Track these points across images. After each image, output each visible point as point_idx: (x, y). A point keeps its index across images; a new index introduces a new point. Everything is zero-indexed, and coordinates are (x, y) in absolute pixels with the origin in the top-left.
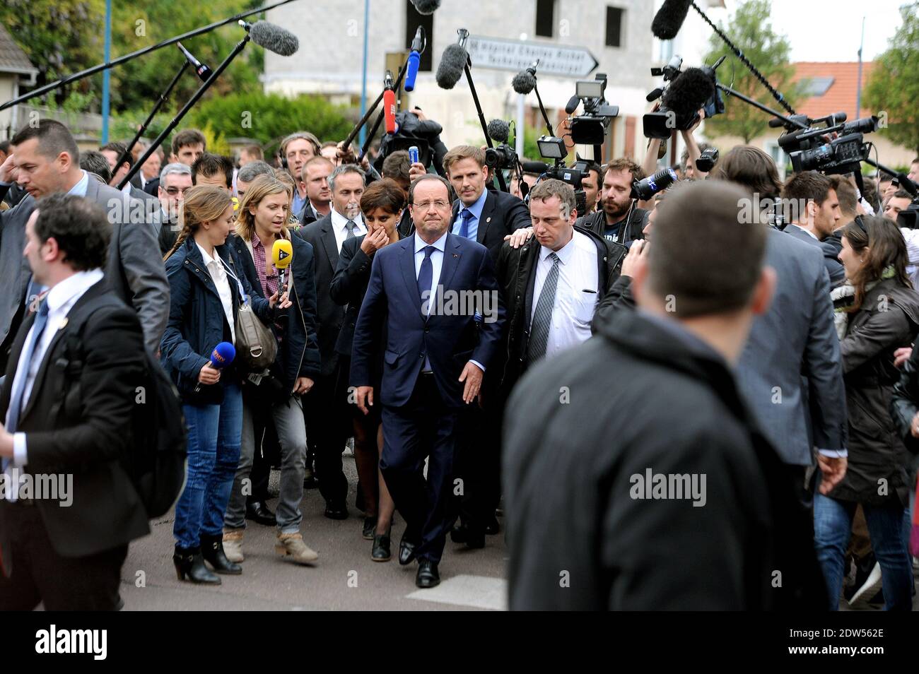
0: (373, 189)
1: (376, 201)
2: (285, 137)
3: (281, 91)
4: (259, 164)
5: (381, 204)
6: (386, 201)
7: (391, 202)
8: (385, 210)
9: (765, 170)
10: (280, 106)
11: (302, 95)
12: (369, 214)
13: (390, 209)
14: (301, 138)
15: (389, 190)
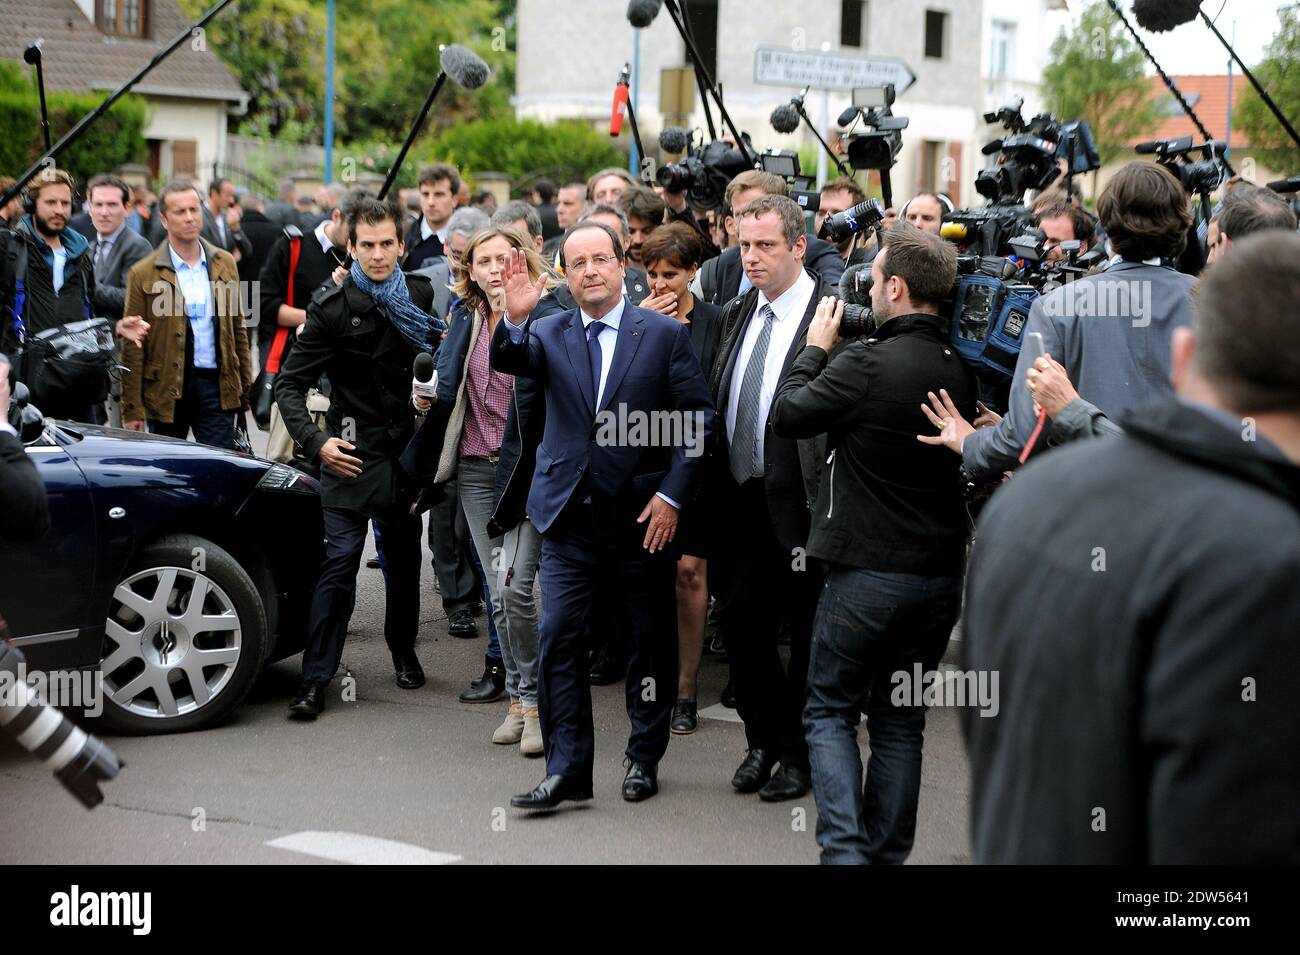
0: (659, 234)
1: (660, 251)
2: (593, 174)
3: (536, 116)
4: (516, 206)
5: (666, 255)
6: (674, 250)
7: (680, 252)
8: (671, 263)
9: (1168, 197)
10: (535, 134)
11: (561, 121)
12: (650, 268)
13: (679, 262)
14: (612, 174)
15: (679, 237)
